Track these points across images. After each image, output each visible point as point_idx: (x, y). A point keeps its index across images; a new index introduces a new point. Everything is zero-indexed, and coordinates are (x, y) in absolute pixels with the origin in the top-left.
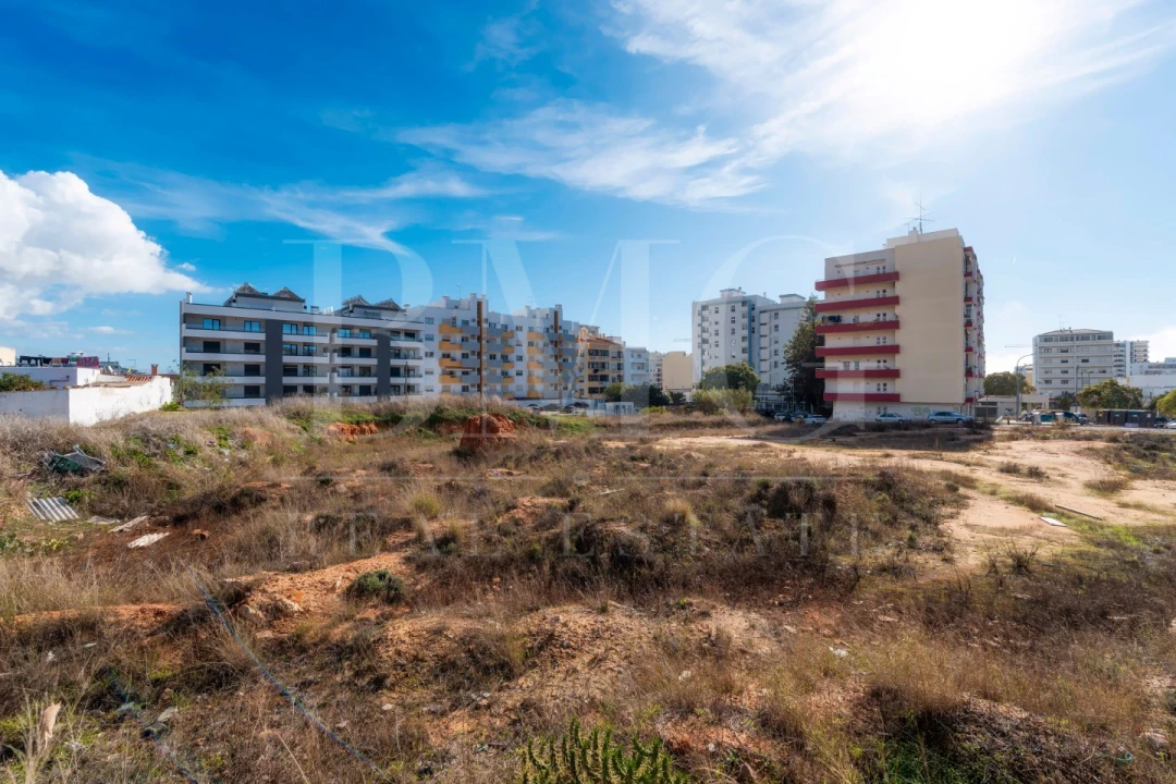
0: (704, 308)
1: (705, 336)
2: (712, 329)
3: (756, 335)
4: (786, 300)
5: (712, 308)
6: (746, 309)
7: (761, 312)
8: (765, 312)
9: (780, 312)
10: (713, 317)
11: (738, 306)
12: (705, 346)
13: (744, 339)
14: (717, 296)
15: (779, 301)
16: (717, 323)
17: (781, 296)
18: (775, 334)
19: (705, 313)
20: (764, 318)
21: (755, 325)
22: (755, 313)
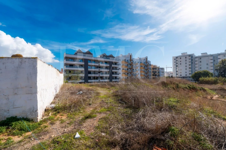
0: (177, 58)
1: (177, 65)
2: (179, 63)
3: (193, 64)
4: (203, 55)
5: (179, 58)
6: (190, 57)
7: (195, 58)
8: (197, 58)
9: (202, 58)
10: (179, 60)
11: (188, 57)
12: (177, 67)
13: (189, 65)
14: (181, 55)
15: (201, 55)
16: (180, 61)
17: (201, 54)
18: (201, 63)
19: (177, 59)
20: (196, 59)
21: (193, 61)
22: (193, 58)
